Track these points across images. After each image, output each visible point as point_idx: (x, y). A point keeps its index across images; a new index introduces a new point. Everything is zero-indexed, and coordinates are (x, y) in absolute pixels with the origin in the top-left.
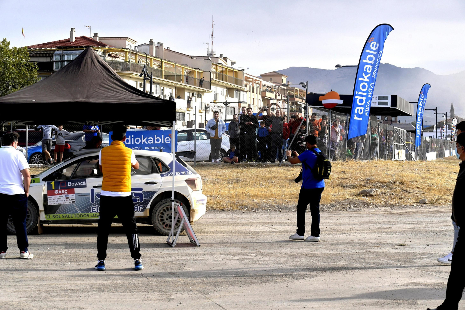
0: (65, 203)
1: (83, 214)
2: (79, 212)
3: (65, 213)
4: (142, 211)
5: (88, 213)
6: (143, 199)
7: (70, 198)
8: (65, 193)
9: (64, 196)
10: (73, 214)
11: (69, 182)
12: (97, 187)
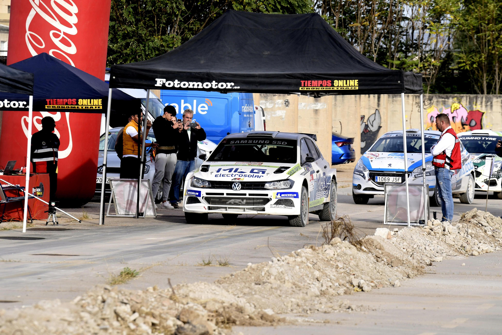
0: (312, 190)
4: (327, 196)
6: (327, 184)
7: (313, 185)
8: (312, 179)
9: (311, 182)
10: (312, 202)
11: (309, 168)
12: (318, 172)
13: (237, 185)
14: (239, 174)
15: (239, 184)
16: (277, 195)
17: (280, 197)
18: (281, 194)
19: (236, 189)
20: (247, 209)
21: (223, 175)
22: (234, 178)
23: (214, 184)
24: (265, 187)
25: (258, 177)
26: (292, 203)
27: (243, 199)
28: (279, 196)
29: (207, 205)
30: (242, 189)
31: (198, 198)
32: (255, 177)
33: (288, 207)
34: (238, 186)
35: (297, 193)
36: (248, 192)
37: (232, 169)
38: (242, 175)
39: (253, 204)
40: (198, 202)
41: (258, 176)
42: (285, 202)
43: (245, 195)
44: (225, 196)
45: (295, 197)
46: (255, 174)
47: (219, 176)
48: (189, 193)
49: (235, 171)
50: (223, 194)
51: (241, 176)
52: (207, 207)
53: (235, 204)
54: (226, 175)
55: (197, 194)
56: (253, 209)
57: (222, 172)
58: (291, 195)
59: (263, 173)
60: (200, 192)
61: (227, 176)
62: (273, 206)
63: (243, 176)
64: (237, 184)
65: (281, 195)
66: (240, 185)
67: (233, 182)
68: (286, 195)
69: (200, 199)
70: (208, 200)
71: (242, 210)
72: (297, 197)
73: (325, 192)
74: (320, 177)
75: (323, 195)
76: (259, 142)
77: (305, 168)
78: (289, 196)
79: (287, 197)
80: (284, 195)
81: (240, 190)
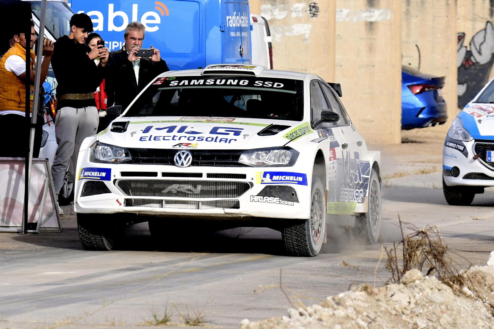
0: (333, 179)
2: (336, 201)
3: (330, 201)
4: (363, 200)
5: (339, 202)
6: (362, 176)
7: (335, 169)
8: (333, 157)
10: (333, 203)
11: (327, 134)
12: (344, 146)
13: (183, 157)
14: (188, 135)
15: (187, 155)
16: (265, 176)
17: (270, 181)
18: (272, 174)
19: (182, 164)
20: (204, 203)
21: (155, 138)
22: (178, 142)
24: (240, 161)
25: (226, 142)
26: (293, 195)
27: (195, 184)
28: (268, 179)
29: (122, 197)
30: (193, 164)
31: (106, 182)
32: (221, 140)
33: (286, 202)
34: (185, 159)
35: (304, 176)
36: (205, 170)
37: (175, 127)
38: (195, 138)
39: (216, 193)
40: (106, 190)
41: (227, 139)
42: (280, 192)
43: (200, 175)
44: (160, 177)
45: (299, 183)
46: (220, 137)
47: (147, 139)
48: (87, 173)
49: (180, 131)
50: (155, 174)
51: (192, 138)
52: (122, 201)
53: (179, 194)
54: (161, 138)
55: (104, 174)
56: (216, 204)
57: (153, 132)
58: (291, 178)
59: (237, 133)
60: (108, 171)
61: (164, 139)
62: (256, 198)
63: (196, 139)
64: (183, 153)
65: (271, 178)
66: (190, 156)
67: (177, 151)
68: (282, 178)
69: (109, 184)
70: (125, 186)
71: (194, 206)
72: (304, 182)
73: (357, 192)
74: (349, 158)
75: (355, 198)
76: (228, 83)
77: (319, 133)
78: (287, 181)
79: (285, 181)
80: (278, 177)
81: (189, 166)
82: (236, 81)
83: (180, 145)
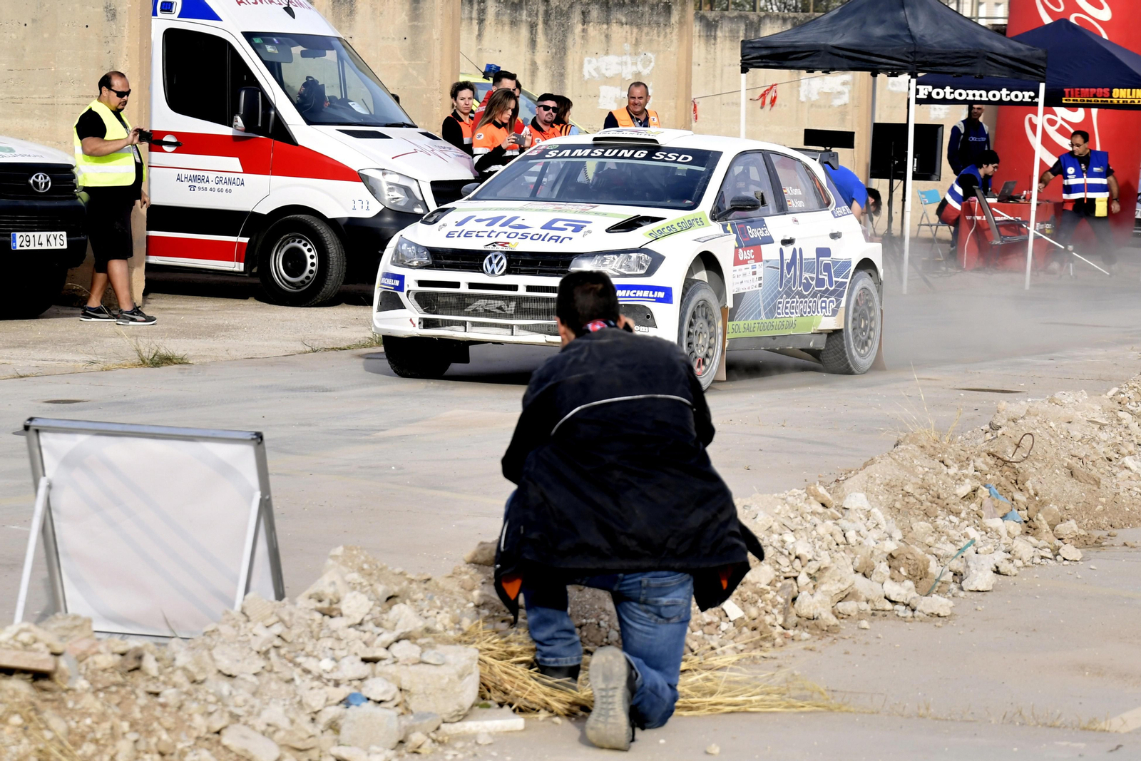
0: (751, 290)
1: (768, 321)
2: (763, 319)
3: (746, 319)
4: (834, 313)
5: (774, 320)
6: (834, 279)
7: (758, 275)
8: (751, 259)
9: (749, 266)
10: (757, 321)
11: (748, 227)
12: (787, 242)
13: (495, 262)
14: (511, 231)
15: (501, 259)
19: (493, 272)
20: (520, 327)
21: (467, 233)
22: (493, 240)
23: (440, 258)
25: (556, 241)
26: (648, 317)
27: (507, 300)
29: (419, 315)
30: (509, 271)
31: (399, 293)
32: (551, 238)
33: (637, 328)
34: (497, 264)
35: (668, 291)
36: (523, 280)
37: (501, 218)
38: (517, 234)
40: (400, 306)
41: (559, 237)
43: (515, 288)
44: (464, 289)
45: (659, 300)
46: (552, 233)
47: (457, 234)
48: (383, 280)
49: (505, 224)
50: (457, 285)
51: (513, 235)
52: (416, 321)
53: (488, 313)
54: (475, 234)
55: (397, 283)
57: (469, 225)
58: (646, 293)
59: (578, 229)
60: (401, 278)
61: (477, 236)
63: (519, 236)
64: (496, 256)
66: (504, 261)
67: (488, 252)
68: (632, 293)
69: (402, 295)
70: (424, 301)
71: (506, 331)
72: (668, 299)
73: (825, 302)
74: (798, 257)
75: (819, 310)
76: (620, 155)
77: (724, 227)
78: (639, 297)
79: (635, 297)
80: (624, 291)
81: (503, 274)
82: (632, 152)
83: (494, 244)
